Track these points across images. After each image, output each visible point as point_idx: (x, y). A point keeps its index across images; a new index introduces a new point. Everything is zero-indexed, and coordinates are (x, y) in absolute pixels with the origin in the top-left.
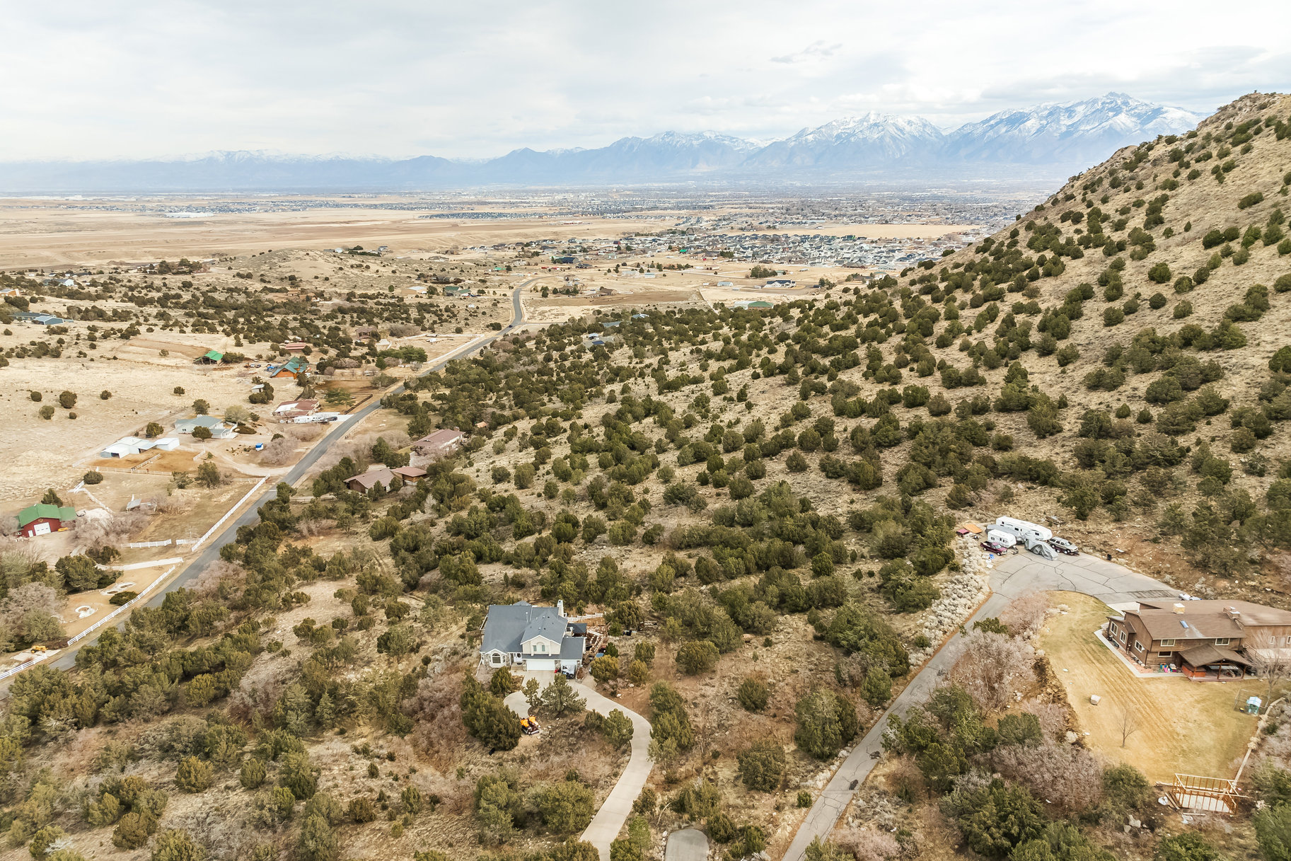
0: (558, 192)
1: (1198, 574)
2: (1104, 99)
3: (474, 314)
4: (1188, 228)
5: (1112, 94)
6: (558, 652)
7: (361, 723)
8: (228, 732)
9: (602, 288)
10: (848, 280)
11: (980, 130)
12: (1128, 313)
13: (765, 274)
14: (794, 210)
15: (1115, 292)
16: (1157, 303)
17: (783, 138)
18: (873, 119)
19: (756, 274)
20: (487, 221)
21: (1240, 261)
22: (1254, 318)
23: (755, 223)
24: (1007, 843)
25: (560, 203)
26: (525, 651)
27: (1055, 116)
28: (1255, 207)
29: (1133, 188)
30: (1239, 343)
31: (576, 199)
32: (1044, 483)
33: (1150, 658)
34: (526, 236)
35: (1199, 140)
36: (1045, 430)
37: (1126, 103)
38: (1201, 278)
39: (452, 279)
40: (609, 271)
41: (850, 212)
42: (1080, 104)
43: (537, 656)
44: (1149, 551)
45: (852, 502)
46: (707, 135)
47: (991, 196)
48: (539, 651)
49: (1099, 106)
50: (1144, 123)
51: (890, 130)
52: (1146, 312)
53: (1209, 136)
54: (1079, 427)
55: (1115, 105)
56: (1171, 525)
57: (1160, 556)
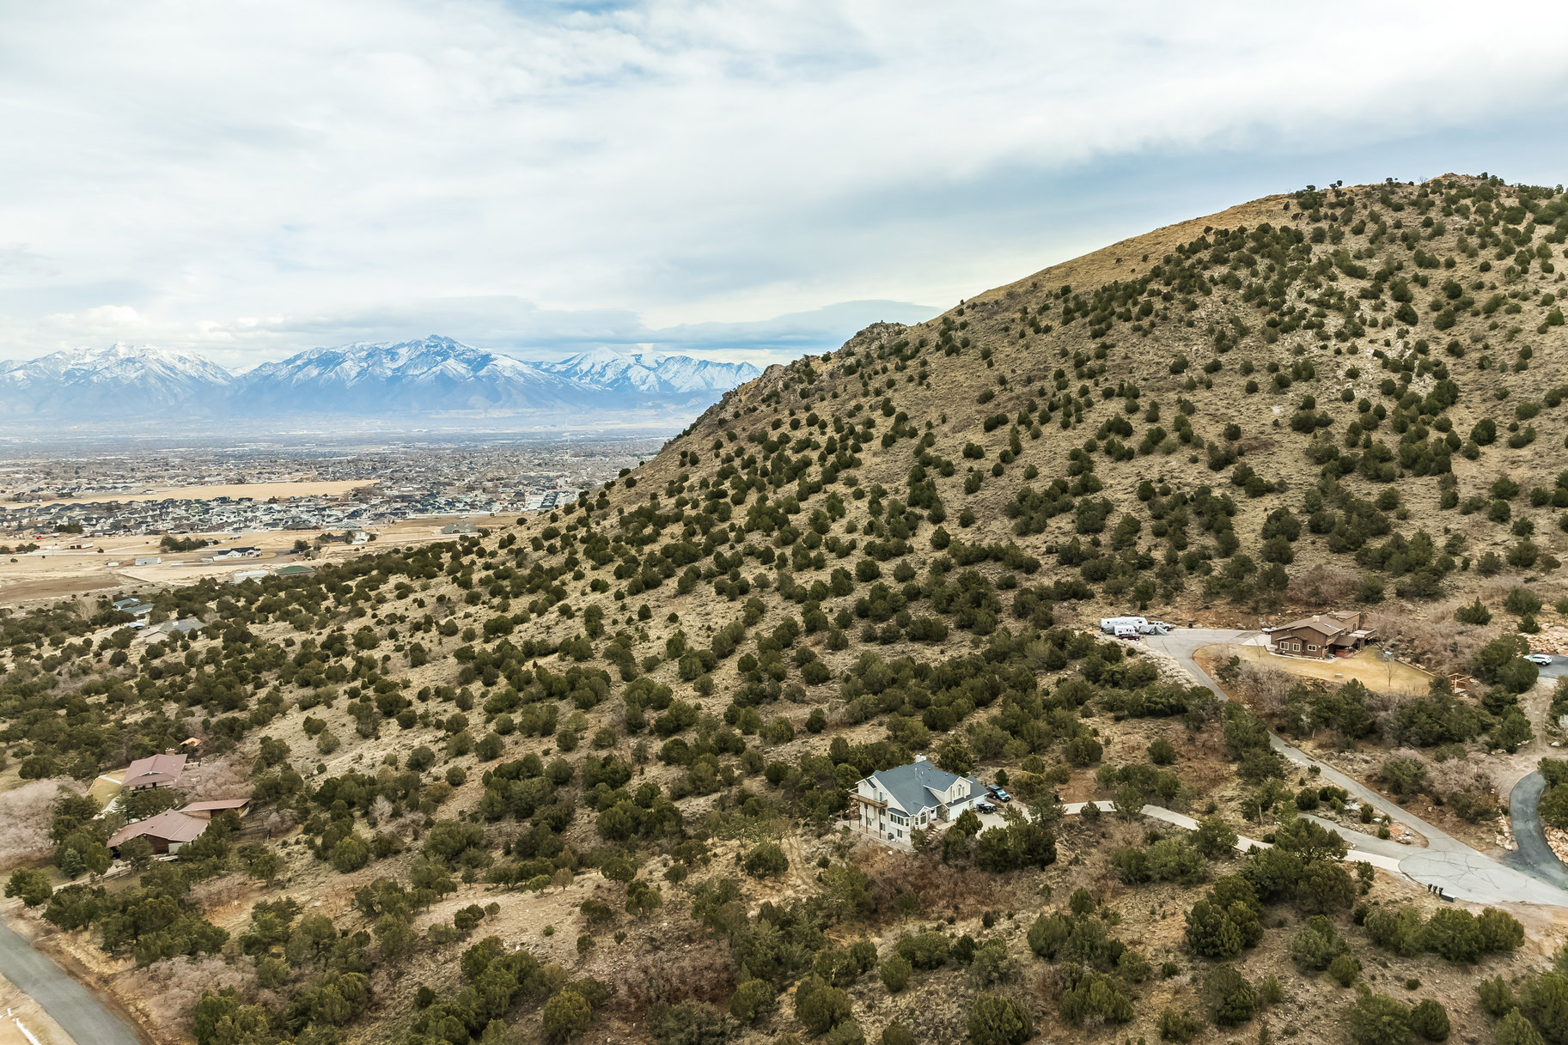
2: (427, 342)
4: (943, 420)
5: (434, 337)
11: (285, 371)
12: (980, 482)
13: (190, 545)
15: (949, 469)
16: (998, 472)
19: (172, 546)
21: (1035, 436)
22: (1091, 470)
26: (947, 799)
27: (376, 358)
28: (995, 402)
30: (1099, 487)
32: (1081, 599)
33: (1324, 651)
36: (1032, 567)
37: (452, 348)
38: (1017, 450)
42: (402, 345)
49: (423, 349)
50: (476, 369)
51: (154, 367)
52: (993, 479)
53: (868, 356)
54: (1053, 560)
55: (440, 349)
56: (1211, 593)
57: (1218, 615)
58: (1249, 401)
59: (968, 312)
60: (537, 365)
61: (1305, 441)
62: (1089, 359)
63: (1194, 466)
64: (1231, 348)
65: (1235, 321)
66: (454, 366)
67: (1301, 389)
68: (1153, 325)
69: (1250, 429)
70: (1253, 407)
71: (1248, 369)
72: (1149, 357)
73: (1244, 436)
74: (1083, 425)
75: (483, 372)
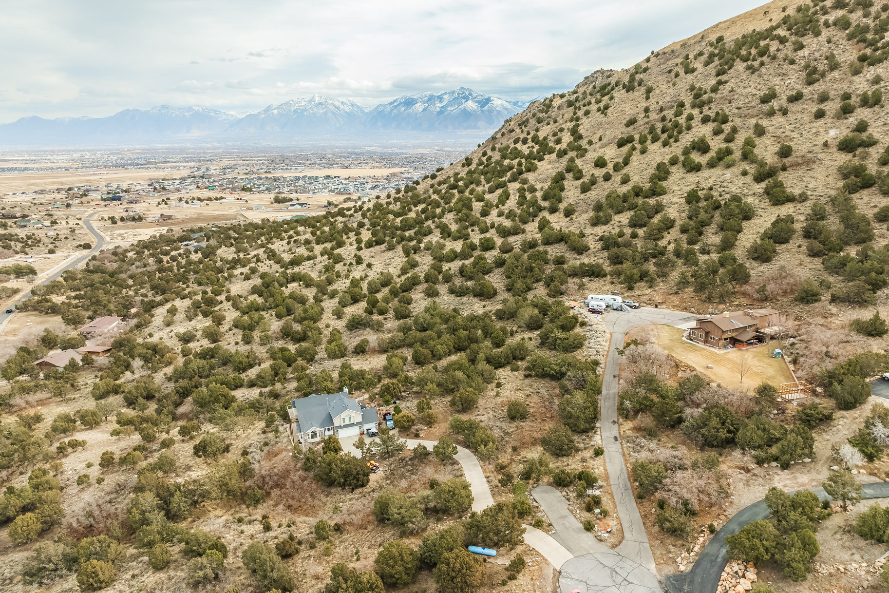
0: (75, 151)
1: (707, 305)
2: (458, 91)
3: (57, 239)
4: (600, 139)
5: (462, 88)
6: (361, 420)
7: (210, 509)
8: (99, 541)
9: (162, 215)
10: (345, 201)
11: (388, 109)
12: (593, 185)
13: (285, 200)
14: (277, 161)
15: (579, 175)
16: (607, 178)
17: (255, 112)
18: (317, 99)
19: (277, 200)
20: (15, 174)
21: (643, 152)
22: (665, 179)
23: (255, 170)
24: (731, 435)
25: (79, 160)
26: (336, 424)
27: (432, 101)
28: (634, 126)
29: (552, 122)
30: (663, 192)
31: (93, 157)
32: (597, 277)
33: (721, 343)
34: (62, 183)
35: (580, 95)
36: (581, 250)
37: (471, 94)
38: (626, 162)
39: (18, 215)
40: (159, 204)
41: (318, 162)
42: (446, 93)
43: (346, 426)
44: (676, 299)
45: (484, 307)
46: (196, 108)
47: (405, 151)
48: (347, 422)
49: (456, 96)
50: (482, 106)
51: (330, 107)
52: (603, 183)
53: (585, 93)
54: (599, 246)
55: (465, 95)
56: (683, 283)
57: (683, 300)
58: (814, 125)
59: (653, 59)
60: (515, 104)
61: (843, 158)
62: (705, 93)
63: (743, 178)
64: (818, 80)
65: (830, 58)
66: (471, 105)
67: (863, 114)
68: (762, 64)
69: (800, 147)
70: (814, 130)
71: (824, 98)
72: (750, 90)
73: (794, 154)
74: (678, 144)
75: (485, 108)
